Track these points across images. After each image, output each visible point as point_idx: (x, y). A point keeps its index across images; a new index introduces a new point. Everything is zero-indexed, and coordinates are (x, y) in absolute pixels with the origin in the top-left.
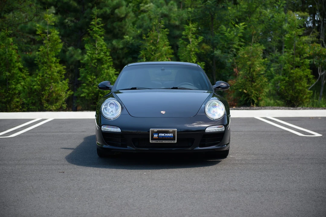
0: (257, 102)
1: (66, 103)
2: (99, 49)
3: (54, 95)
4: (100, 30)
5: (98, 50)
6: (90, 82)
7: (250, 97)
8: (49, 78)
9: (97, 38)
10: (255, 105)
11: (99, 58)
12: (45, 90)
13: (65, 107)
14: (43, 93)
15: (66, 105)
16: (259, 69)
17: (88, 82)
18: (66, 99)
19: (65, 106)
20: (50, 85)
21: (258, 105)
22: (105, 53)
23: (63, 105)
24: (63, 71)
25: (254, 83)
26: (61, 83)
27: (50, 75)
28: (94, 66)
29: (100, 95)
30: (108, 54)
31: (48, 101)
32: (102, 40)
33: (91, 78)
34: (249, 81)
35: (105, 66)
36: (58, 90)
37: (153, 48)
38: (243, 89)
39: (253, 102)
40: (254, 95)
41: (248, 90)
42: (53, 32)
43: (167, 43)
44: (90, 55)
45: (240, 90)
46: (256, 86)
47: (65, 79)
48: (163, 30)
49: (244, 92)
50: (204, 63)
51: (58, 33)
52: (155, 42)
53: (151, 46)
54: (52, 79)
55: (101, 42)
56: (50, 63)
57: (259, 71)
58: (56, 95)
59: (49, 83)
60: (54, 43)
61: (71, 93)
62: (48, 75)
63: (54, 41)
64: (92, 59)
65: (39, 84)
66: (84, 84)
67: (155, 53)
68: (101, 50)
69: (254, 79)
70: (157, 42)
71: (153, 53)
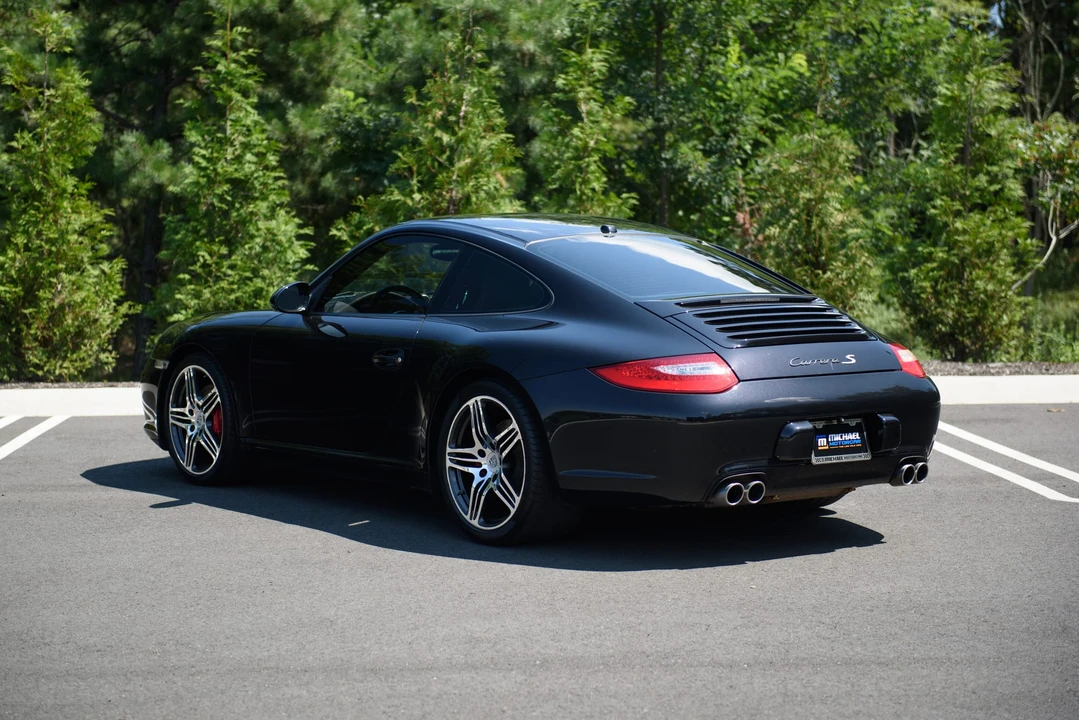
1: (113, 349)
2: (236, 143)
3: (69, 318)
4: (245, 72)
5: (232, 145)
6: (205, 265)
8: (50, 252)
9: (229, 99)
11: (236, 175)
12: (36, 301)
13: (111, 363)
14: (27, 311)
15: (114, 354)
16: (839, 217)
17: (197, 268)
18: (112, 334)
19: (109, 358)
20: (54, 280)
22: (261, 156)
23: (103, 356)
24: (103, 230)
25: (824, 273)
26: (95, 272)
27: (52, 242)
28: (220, 205)
30: (272, 159)
31: (45, 343)
32: (249, 108)
33: (211, 255)
34: (806, 262)
35: (263, 207)
36: (83, 301)
37: (446, 138)
42: (68, 81)
43: (499, 121)
44: (204, 164)
46: (829, 281)
47: (110, 258)
48: (482, 71)
50: (633, 195)
51: (87, 83)
53: (438, 133)
54: (59, 257)
55: (245, 114)
56: (53, 198)
57: (840, 228)
58: (75, 319)
59: (51, 275)
60: (69, 122)
61: (132, 312)
62: (46, 243)
63: (68, 113)
64: (211, 182)
65: (12, 277)
66: (181, 276)
67: (451, 160)
68: (246, 146)
69: (823, 258)
70: (459, 117)
71: (443, 158)
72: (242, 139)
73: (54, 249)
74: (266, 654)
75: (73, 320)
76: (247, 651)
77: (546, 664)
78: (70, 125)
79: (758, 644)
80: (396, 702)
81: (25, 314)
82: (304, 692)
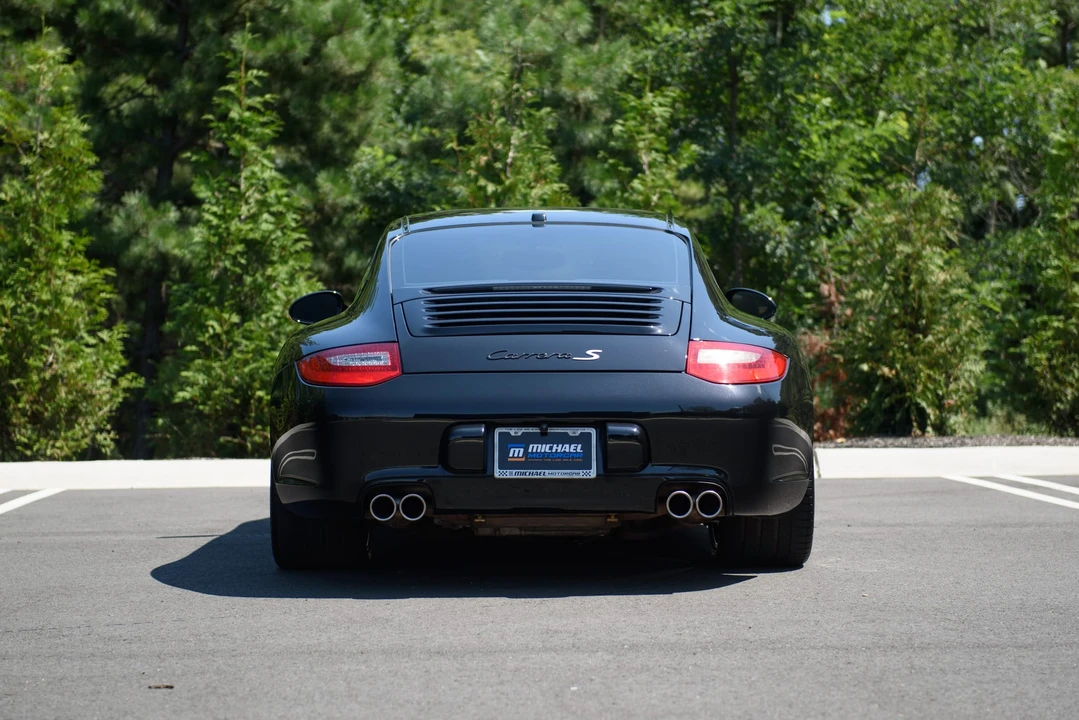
0: (937, 417)
1: (112, 429)
2: (251, 200)
3: (63, 392)
4: (262, 119)
5: (247, 203)
6: (215, 336)
7: (908, 394)
8: (42, 316)
9: (244, 149)
10: (929, 429)
11: (251, 236)
12: (24, 370)
13: (108, 446)
14: (14, 382)
15: (112, 435)
16: (942, 276)
17: (206, 339)
18: (111, 411)
19: (106, 439)
20: (46, 347)
21: (941, 429)
22: (278, 216)
23: (100, 437)
24: (103, 291)
25: (925, 336)
26: (92, 341)
27: (44, 304)
28: (232, 268)
29: (260, 393)
30: (291, 219)
31: (35, 418)
32: (265, 162)
33: (221, 324)
34: (903, 325)
35: (282, 271)
36: (79, 371)
37: (491, 188)
38: (878, 361)
39: (922, 415)
40: (925, 387)
41: (898, 366)
42: (65, 122)
43: (552, 168)
44: (215, 221)
45: (865, 367)
46: (931, 347)
47: (109, 325)
48: (533, 112)
49: (883, 376)
51: (85, 127)
52: (498, 165)
53: (482, 182)
54: (52, 320)
55: (263, 167)
56: (46, 255)
57: (943, 287)
58: (69, 392)
59: (42, 341)
60: (65, 170)
61: (134, 384)
62: (38, 306)
63: (65, 158)
64: (222, 244)
66: (189, 348)
68: (263, 204)
69: (924, 321)
70: (506, 165)
72: (258, 196)
73: (46, 312)
74: (316, 641)
75: (66, 393)
76: (294, 640)
77: (634, 647)
78: (66, 173)
79: (875, 634)
80: (468, 673)
81: (12, 386)
82: (363, 668)
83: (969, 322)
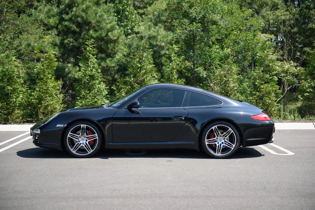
3: (49, 108)
4: (93, 50)
5: (90, 67)
6: (83, 95)
9: (89, 56)
11: (92, 74)
12: (41, 104)
14: (39, 106)
16: (233, 85)
17: (81, 96)
20: (46, 99)
22: (97, 70)
24: (58, 87)
26: (56, 97)
27: (45, 90)
28: (87, 81)
30: (99, 71)
31: (43, 113)
32: (94, 59)
33: (85, 93)
35: (97, 82)
36: (53, 104)
37: (139, 66)
43: (152, 62)
44: (83, 71)
47: (59, 94)
48: (148, 50)
50: (184, 79)
53: (137, 64)
54: (47, 93)
56: (46, 79)
57: (233, 87)
58: (51, 108)
59: (45, 97)
61: (64, 106)
63: (50, 59)
64: (85, 76)
65: (36, 98)
66: (78, 98)
67: (140, 71)
68: (93, 67)
70: (142, 61)
71: (138, 70)
72: (92, 66)
73: (45, 91)
74: (61, 193)
76: (56, 192)
77: (130, 196)
78: (50, 62)
79: (185, 192)
83: (238, 95)
